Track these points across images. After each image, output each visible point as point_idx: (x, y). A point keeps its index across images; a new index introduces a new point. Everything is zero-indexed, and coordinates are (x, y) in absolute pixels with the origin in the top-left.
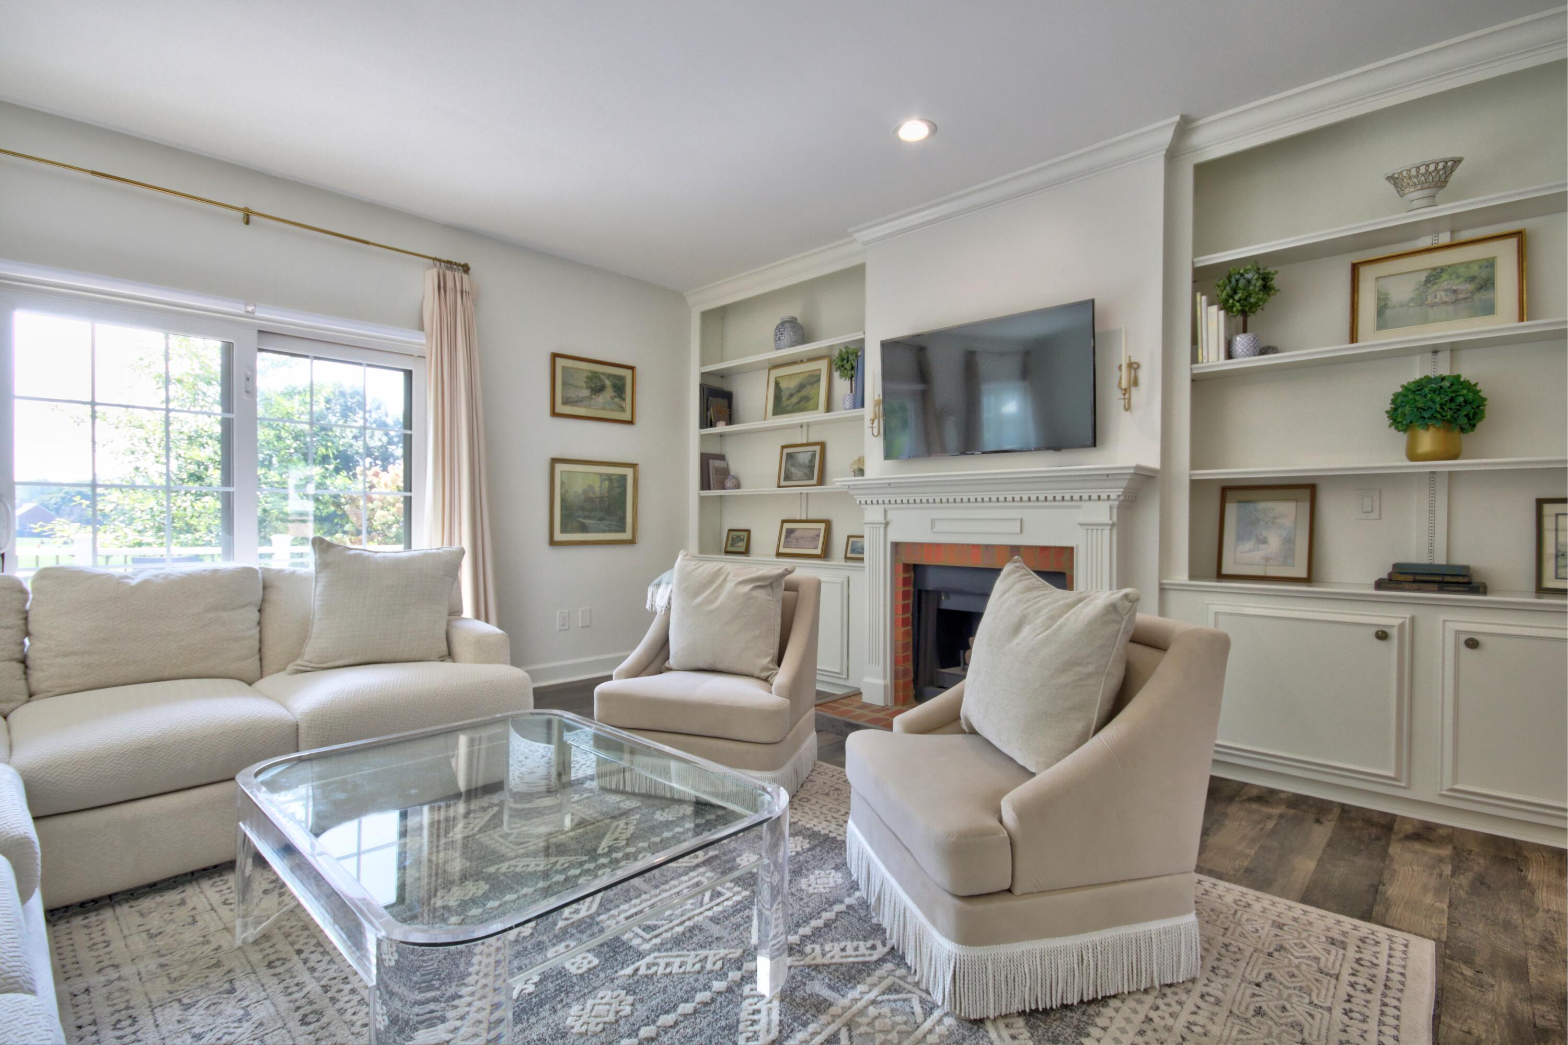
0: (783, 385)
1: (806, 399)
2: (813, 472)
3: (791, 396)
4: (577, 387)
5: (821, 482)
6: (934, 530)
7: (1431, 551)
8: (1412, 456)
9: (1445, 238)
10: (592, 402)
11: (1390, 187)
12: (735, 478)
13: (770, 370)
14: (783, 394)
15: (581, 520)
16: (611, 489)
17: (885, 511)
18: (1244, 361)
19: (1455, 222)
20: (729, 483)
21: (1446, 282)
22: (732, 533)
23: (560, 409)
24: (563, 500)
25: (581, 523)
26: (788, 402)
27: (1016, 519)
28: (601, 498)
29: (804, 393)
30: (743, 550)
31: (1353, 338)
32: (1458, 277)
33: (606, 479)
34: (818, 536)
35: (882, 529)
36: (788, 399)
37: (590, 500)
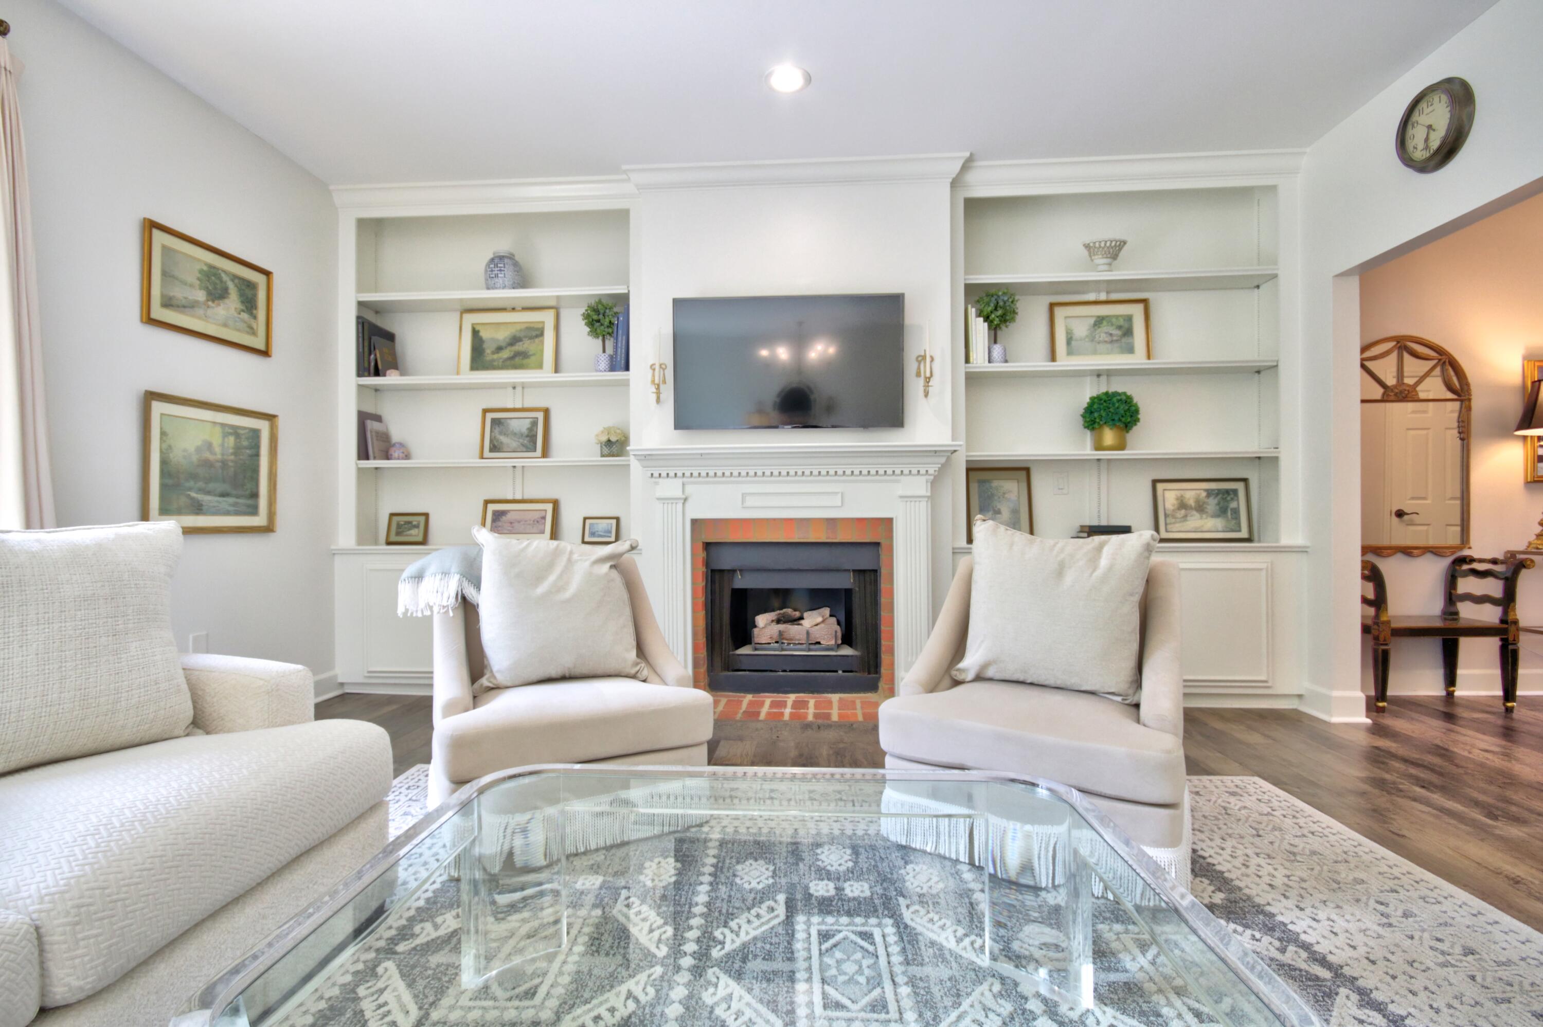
0: (485, 334)
1: (524, 355)
2: (535, 443)
3: (499, 349)
4: (184, 283)
5: (545, 454)
6: (745, 505)
7: (1099, 517)
8: (1098, 447)
9: (1103, 297)
10: (209, 312)
11: (1086, 253)
12: (402, 445)
13: (462, 313)
14: (485, 346)
15: (193, 494)
16: (238, 449)
17: (683, 484)
18: (998, 367)
19: (1111, 285)
20: (395, 453)
21: (1105, 328)
22: (395, 519)
23: (158, 312)
24: (164, 462)
25: (192, 499)
26: (495, 356)
27: (837, 493)
28: (224, 463)
29: (519, 347)
30: (420, 539)
31: (1053, 358)
32: (1112, 325)
33: (231, 434)
34: (544, 518)
35: (680, 506)
36: (493, 353)
37: (207, 464)
